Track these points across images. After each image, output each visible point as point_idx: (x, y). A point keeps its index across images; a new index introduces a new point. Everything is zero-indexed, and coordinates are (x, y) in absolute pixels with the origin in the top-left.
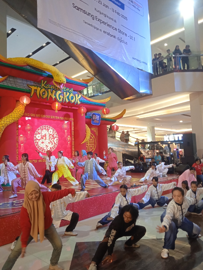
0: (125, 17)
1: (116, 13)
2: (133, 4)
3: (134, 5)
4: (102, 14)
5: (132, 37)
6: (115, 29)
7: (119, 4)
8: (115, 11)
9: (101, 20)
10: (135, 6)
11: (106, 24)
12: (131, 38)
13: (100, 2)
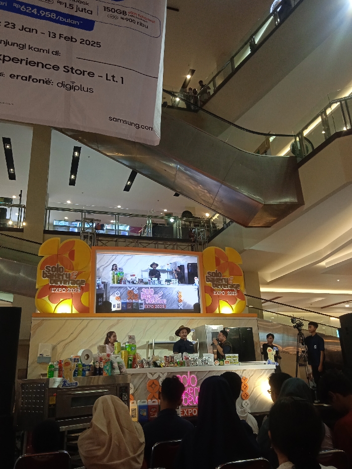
0: (91, 43)
1: (62, 39)
2: (125, 17)
3: (129, 17)
4: (13, 44)
5: (113, 77)
6: (53, 67)
7: (74, 22)
8: (58, 36)
9: (4, 56)
10: (133, 18)
11: (24, 62)
12: (111, 78)
13: (10, 26)
